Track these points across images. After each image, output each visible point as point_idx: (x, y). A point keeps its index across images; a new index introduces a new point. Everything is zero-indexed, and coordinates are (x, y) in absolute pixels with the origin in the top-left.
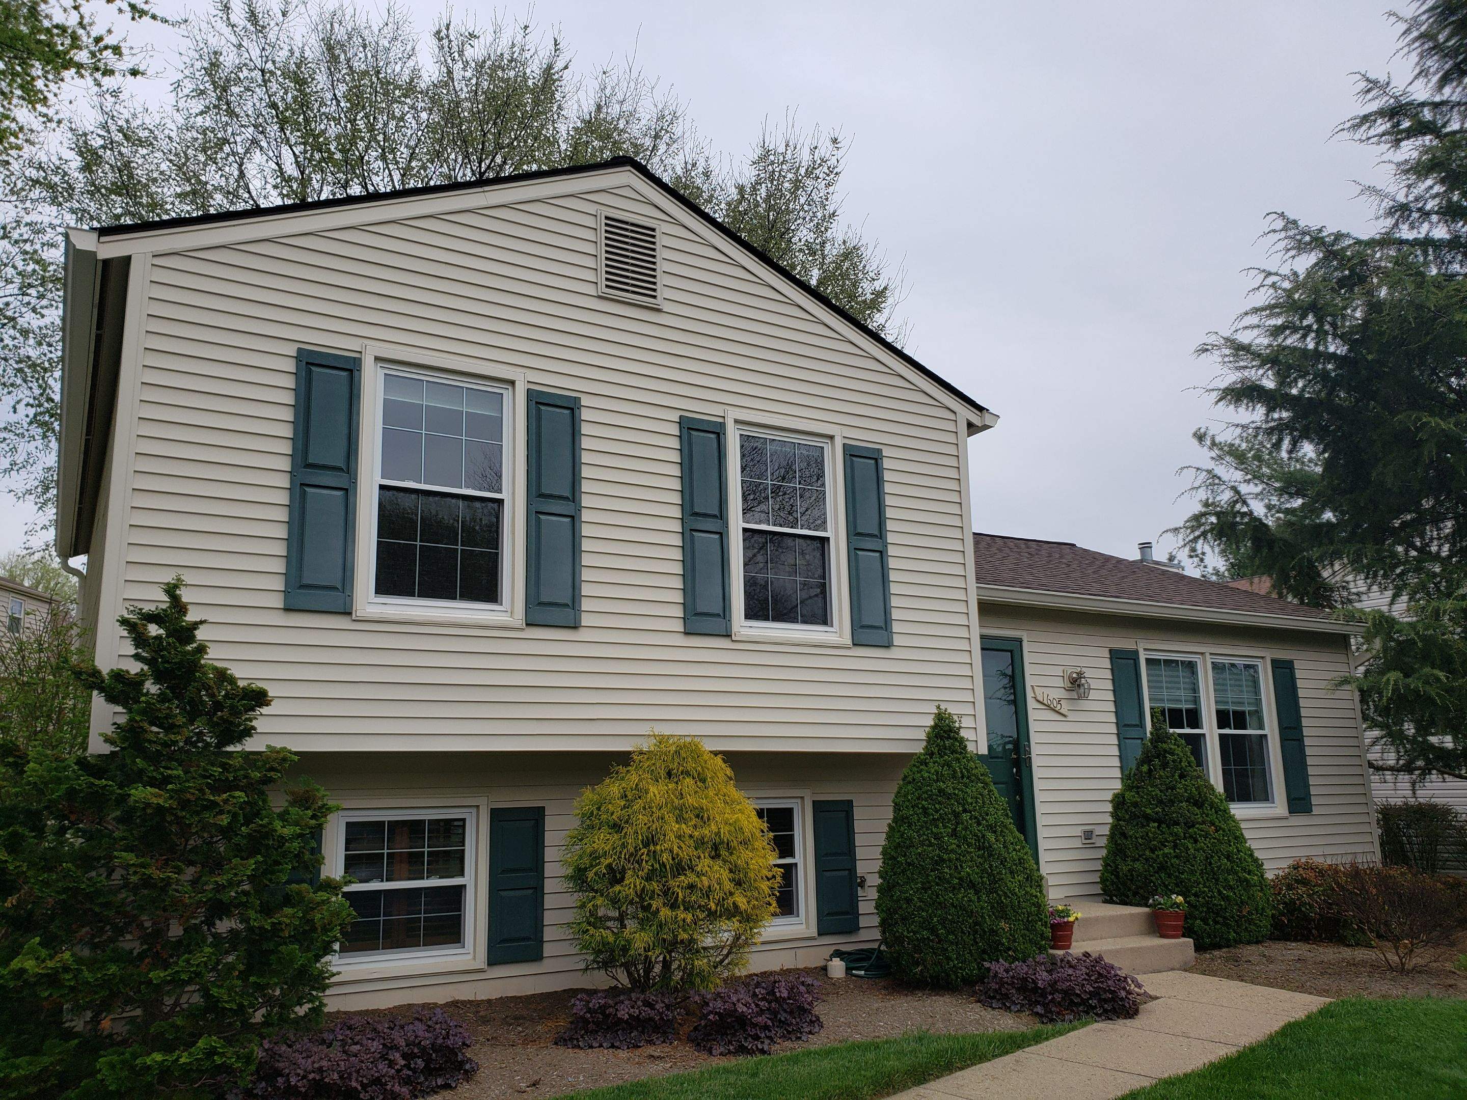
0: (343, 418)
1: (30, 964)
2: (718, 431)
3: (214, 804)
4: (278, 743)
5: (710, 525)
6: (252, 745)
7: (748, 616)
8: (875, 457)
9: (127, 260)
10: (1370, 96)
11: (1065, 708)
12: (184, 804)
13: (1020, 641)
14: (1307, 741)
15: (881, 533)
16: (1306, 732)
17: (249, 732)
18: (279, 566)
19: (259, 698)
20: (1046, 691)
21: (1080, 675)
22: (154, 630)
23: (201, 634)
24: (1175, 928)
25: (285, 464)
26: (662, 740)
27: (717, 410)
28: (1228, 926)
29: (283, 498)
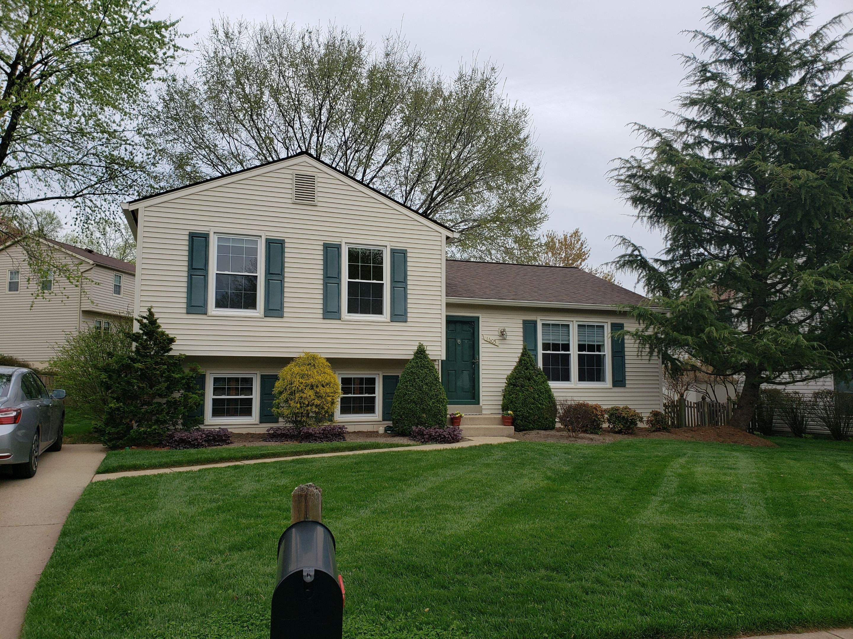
0: (203, 253)
1: (112, 405)
2: (338, 247)
3: (155, 368)
4: (183, 353)
5: (334, 281)
6: (171, 353)
7: (349, 312)
8: (404, 253)
9: (138, 209)
10: (689, 63)
11: (497, 343)
12: (147, 368)
13: (478, 318)
14: (626, 357)
15: (405, 281)
16: (626, 353)
17: (171, 349)
18: (185, 300)
19: (172, 340)
20: (489, 337)
21: (504, 330)
22: (145, 321)
23: (158, 321)
24: (508, 422)
25: (186, 269)
26: (307, 353)
27: (338, 240)
28: (530, 423)
29: (186, 279)
